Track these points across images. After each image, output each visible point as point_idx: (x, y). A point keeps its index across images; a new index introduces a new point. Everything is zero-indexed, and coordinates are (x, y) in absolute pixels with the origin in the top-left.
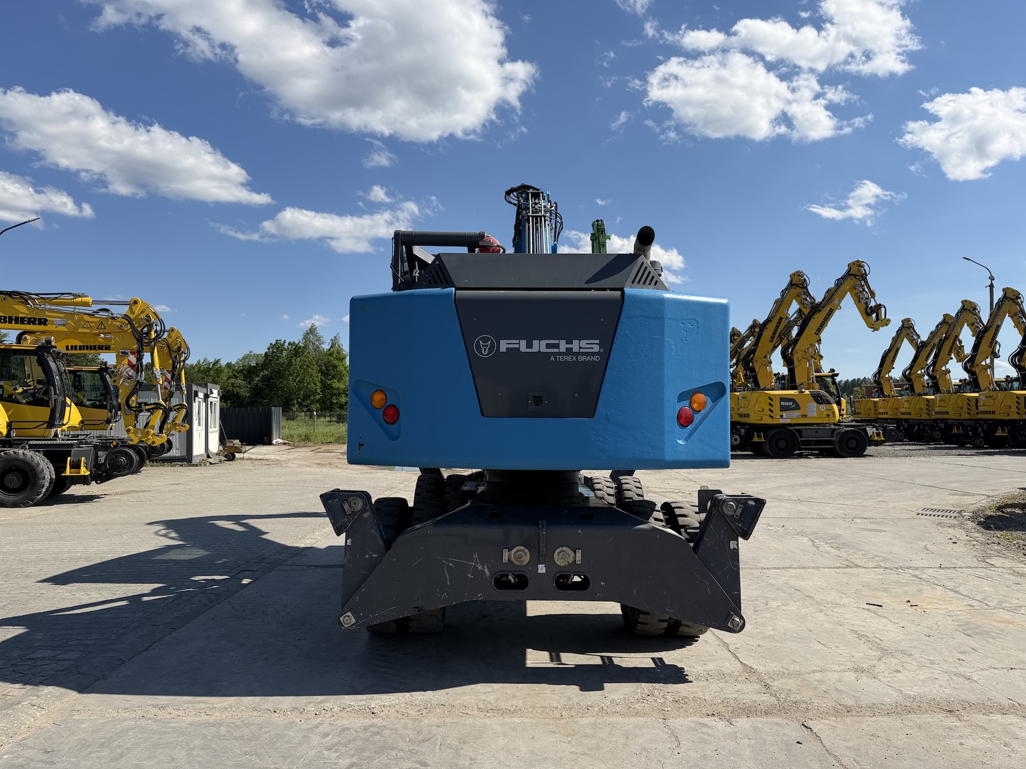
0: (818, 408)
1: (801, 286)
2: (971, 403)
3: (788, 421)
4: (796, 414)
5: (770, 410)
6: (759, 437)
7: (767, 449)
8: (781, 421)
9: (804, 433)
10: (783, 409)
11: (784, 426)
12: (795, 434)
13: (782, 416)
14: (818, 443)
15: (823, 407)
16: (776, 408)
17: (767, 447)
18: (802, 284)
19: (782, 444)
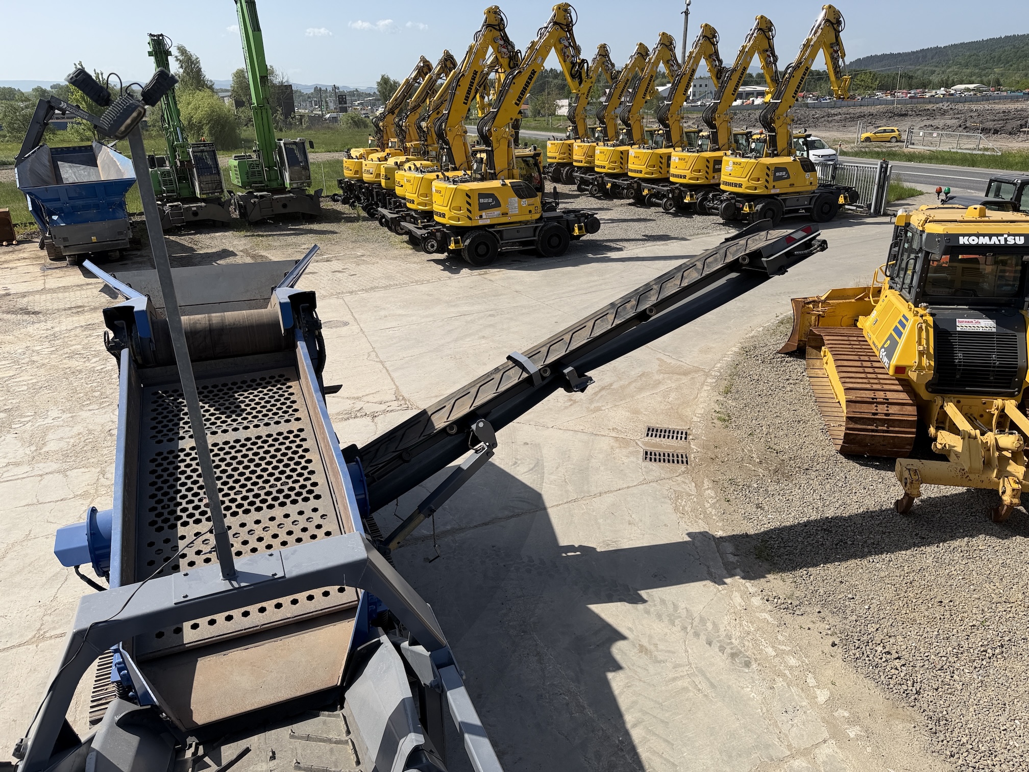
0: (519, 203)
1: (497, 27)
2: (663, 161)
3: (488, 222)
4: (496, 212)
5: (468, 210)
6: (457, 242)
8: (481, 223)
9: (505, 235)
10: (483, 207)
11: (482, 228)
12: (495, 236)
13: (481, 217)
15: (525, 202)
16: (475, 207)
17: (467, 255)
18: (499, 25)
19: (482, 249)
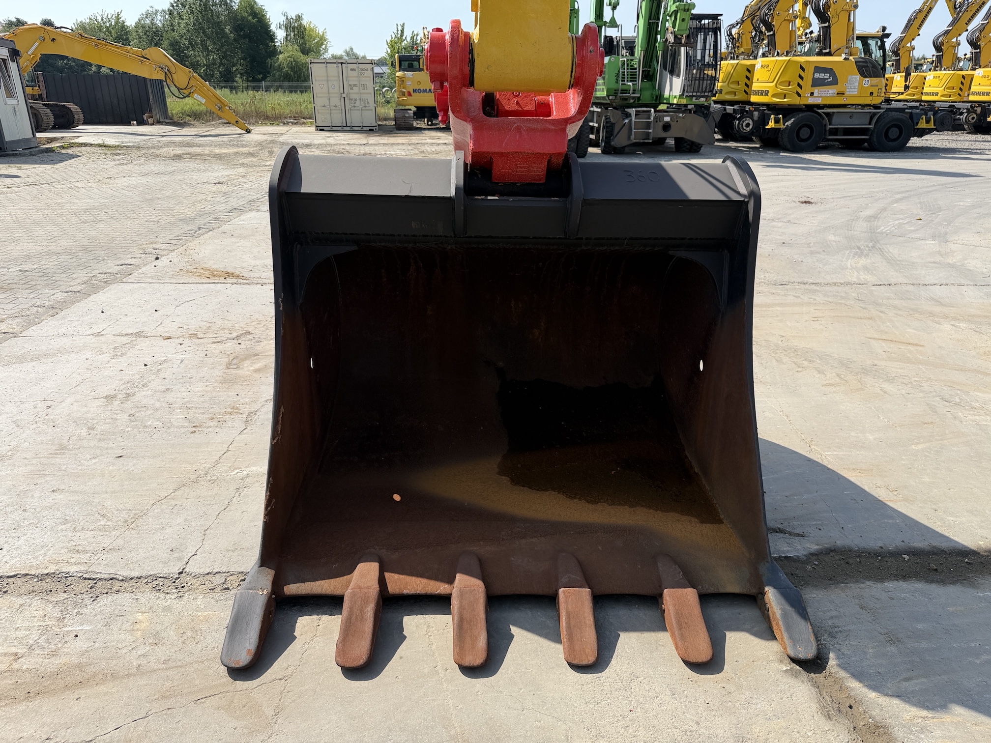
0: (860, 82)
3: (819, 101)
4: (831, 91)
5: (799, 85)
6: (777, 121)
7: (785, 140)
8: (811, 101)
9: (835, 119)
10: (816, 83)
11: (810, 108)
12: (823, 119)
13: (812, 94)
14: (847, 132)
15: (868, 82)
16: (807, 83)
17: (786, 137)
19: (805, 133)
